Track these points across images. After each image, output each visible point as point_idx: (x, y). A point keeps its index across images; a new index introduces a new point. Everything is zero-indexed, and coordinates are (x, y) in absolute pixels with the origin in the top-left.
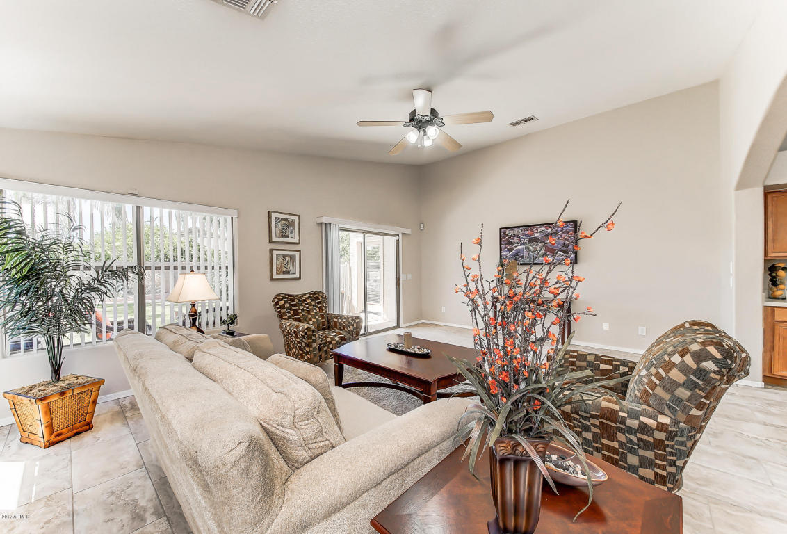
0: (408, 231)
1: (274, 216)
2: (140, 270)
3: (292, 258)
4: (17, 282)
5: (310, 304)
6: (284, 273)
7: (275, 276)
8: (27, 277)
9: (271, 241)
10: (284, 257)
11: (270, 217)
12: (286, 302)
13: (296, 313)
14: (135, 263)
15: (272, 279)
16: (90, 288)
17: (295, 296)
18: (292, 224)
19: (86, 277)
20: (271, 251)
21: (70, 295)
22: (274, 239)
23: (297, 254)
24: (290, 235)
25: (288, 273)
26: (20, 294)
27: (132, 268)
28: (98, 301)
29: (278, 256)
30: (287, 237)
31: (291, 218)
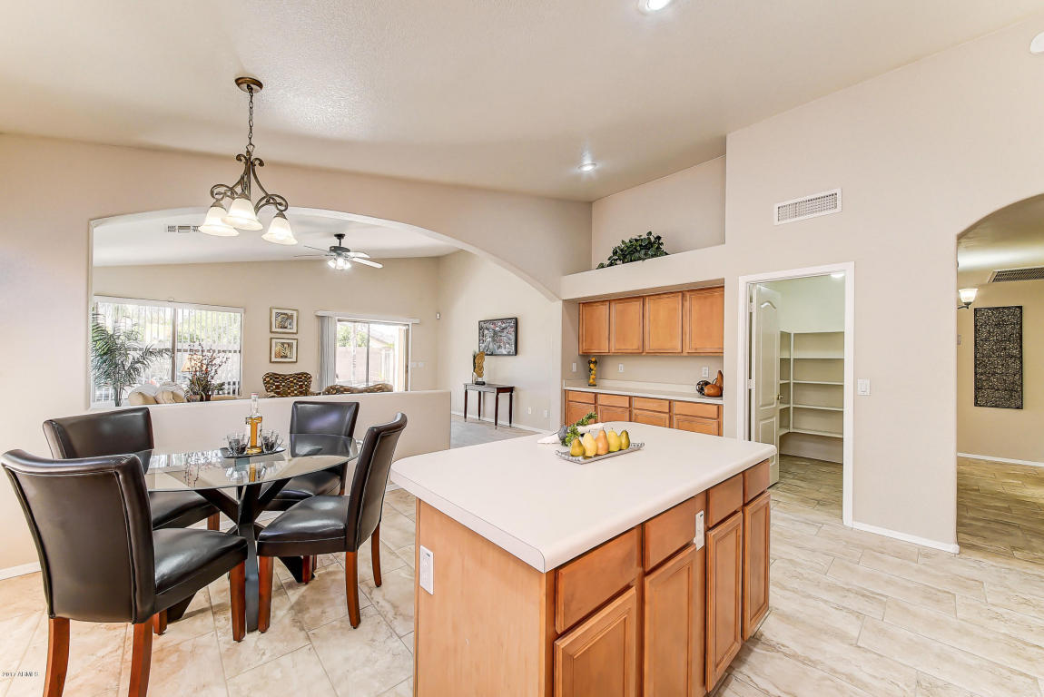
0: (417, 321)
1: (274, 311)
2: (173, 351)
3: (290, 345)
4: (100, 355)
5: (292, 382)
6: (282, 357)
7: (273, 359)
8: (105, 354)
9: (271, 332)
10: (283, 344)
11: (271, 312)
12: (271, 379)
13: (278, 387)
14: (169, 346)
15: (271, 362)
16: (139, 362)
17: (280, 375)
18: (291, 317)
19: (137, 355)
20: (271, 339)
21: (127, 365)
22: (274, 329)
23: (295, 342)
24: (289, 327)
25: (286, 357)
26: (102, 363)
27: (167, 350)
28: (142, 370)
29: (276, 343)
30: (286, 328)
31: (289, 312)
